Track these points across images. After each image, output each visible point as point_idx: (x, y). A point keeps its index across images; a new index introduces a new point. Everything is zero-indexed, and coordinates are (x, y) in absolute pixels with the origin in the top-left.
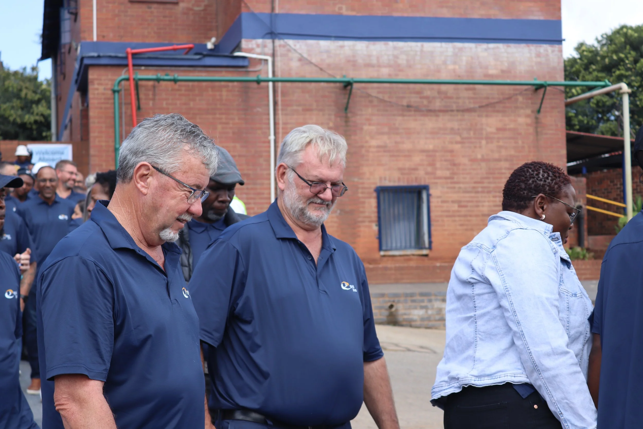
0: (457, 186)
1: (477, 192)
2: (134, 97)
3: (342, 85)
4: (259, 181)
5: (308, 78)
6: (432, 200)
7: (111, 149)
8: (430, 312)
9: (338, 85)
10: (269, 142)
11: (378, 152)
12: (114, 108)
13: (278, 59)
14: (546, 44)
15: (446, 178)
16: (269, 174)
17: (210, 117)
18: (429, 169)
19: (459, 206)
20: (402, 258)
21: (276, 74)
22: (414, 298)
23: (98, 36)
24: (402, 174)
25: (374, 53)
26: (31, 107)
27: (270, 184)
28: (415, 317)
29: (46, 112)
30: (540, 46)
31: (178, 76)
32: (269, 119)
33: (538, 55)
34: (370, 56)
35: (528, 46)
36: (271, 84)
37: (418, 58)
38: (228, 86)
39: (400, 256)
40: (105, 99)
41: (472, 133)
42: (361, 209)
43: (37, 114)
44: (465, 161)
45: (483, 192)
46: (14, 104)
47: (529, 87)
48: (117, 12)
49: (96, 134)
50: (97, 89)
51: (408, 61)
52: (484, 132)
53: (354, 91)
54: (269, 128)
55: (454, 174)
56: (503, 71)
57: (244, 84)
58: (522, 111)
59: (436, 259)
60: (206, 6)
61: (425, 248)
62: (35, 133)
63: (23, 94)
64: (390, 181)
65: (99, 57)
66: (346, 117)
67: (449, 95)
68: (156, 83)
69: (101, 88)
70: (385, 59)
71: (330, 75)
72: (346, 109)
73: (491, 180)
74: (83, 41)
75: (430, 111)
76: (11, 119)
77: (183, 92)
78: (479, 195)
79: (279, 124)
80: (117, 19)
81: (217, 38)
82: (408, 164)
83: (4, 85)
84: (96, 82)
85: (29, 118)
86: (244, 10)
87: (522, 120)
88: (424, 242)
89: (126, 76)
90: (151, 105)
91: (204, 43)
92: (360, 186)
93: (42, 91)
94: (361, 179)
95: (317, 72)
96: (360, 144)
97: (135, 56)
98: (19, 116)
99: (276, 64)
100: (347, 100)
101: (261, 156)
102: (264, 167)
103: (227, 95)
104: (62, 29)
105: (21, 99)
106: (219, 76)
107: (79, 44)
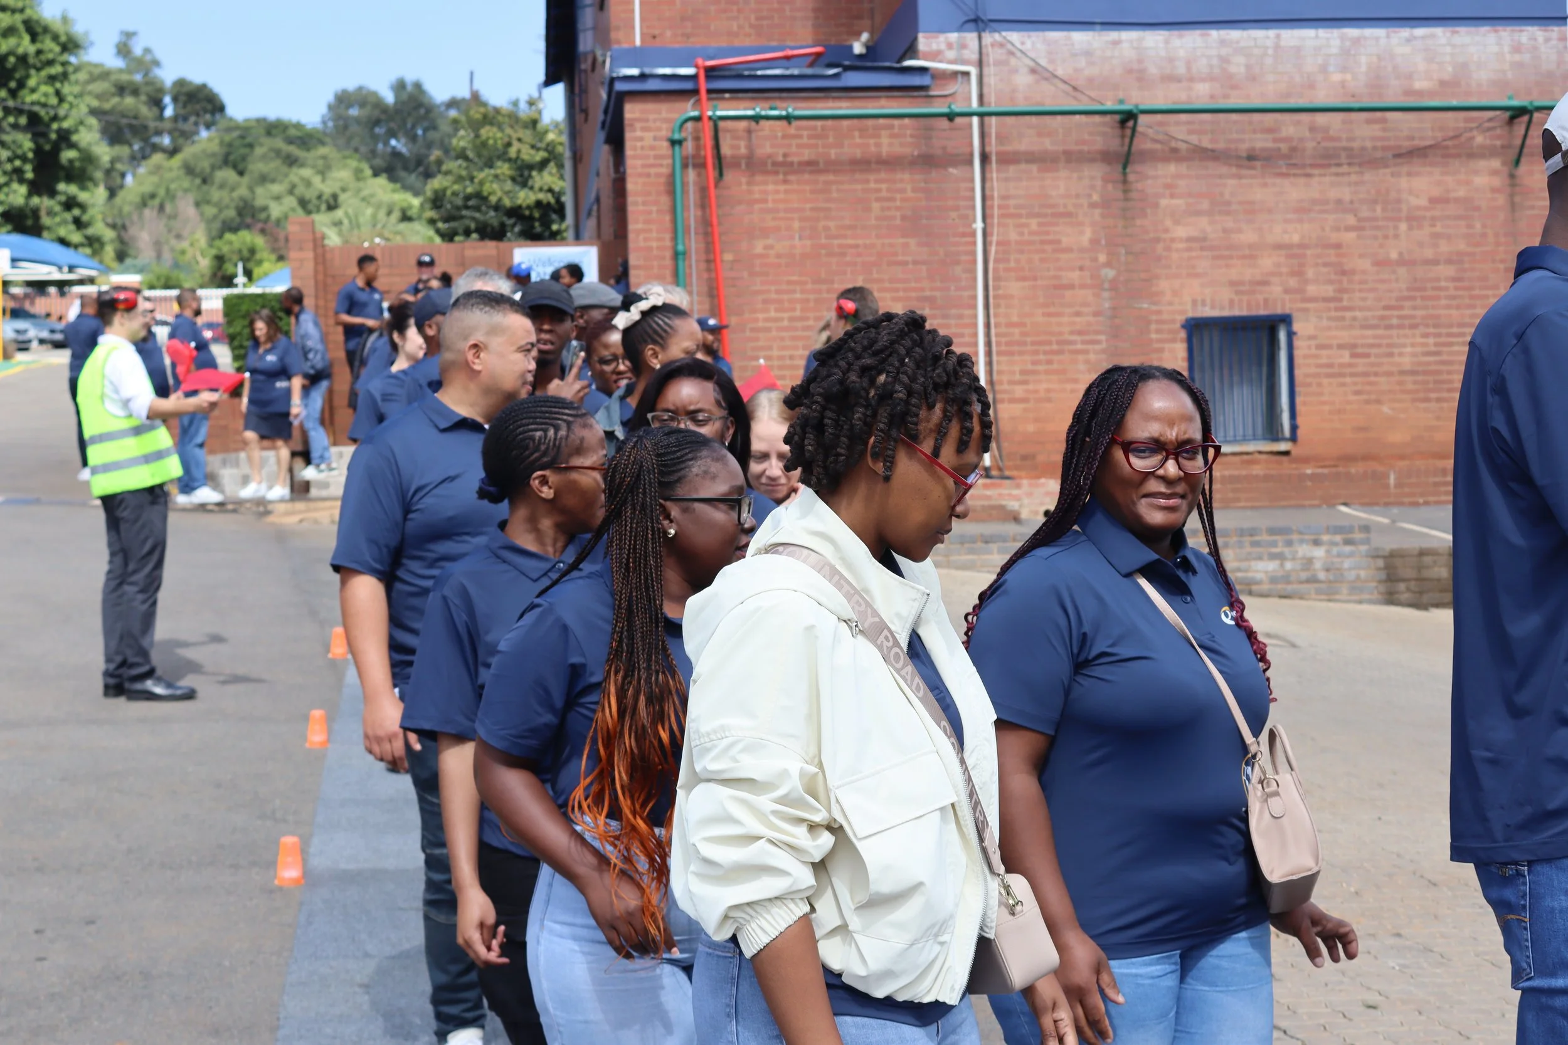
0: (1348, 314)
1: (1389, 327)
2: (709, 152)
3: (1118, 117)
4: (954, 311)
5: (1049, 104)
6: (1297, 343)
7: (668, 254)
8: (1289, 565)
9: (1108, 118)
10: (974, 234)
11: (1189, 249)
12: (672, 175)
13: (989, 71)
14: (1532, 25)
15: (1326, 300)
16: (975, 297)
17: (859, 187)
18: (1293, 282)
19: (1353, 355)
20: (1237, 459)
21: (986, 99)
22: (1257, 538)
23: (642, 35)
24: (1237, 293)
25: (1182, 53)
26: (530, 176)
27: (975, 316)
28: (1259, 576)
29: (558, 185)
30: (1521, 31)
31: (794, 109)
32: (973, 190)
33: (1517, 49)
34: (1171, 60)
35: (1496, 31)
36: (975, 120)
37: (1269, 61)
38: (892, 127)
39: (1234, 454)
40: (656, 157)
41: (1379, 208)
43: (541, 190)
44: (1365, 264)
45: (1400, 327)
46: (499, 171)
47: (1498, 113)
49: (640, 226)
50: (641, 139)
51: (1248, 67)
52: (1404, 207)
53: (1140, 129)
54: (973, 207)
55: (1342, 291)
56: (1443, 83)
57: (923, 121)
58: (1482, 164)
59: (1306, 460)
61: (1284, 439)
62: (537, 224)
63: (512, 152)
64: (1213, 307)
65: (643, 77)
66: (1125, 182)
67: (1331, 133)
68: (753, 124)
69: (649, 136)
70: (1202, 66)
71: (1092, 99)
72: (1125, 167)
73: (1419, 302)
74: (615, 47)
75: (1295, 165)
76: (493, 199)
77: (805, 140)
78: (1394, 332)
79: (992, 197)
81: (872, 33)
82: (1248, 273)
83: (477, 136)
84: (638, 125)
85: (527, 197)
87: (1481, 181)
88: (1282, 425)
89: (695, 113)
90: (743, 166)
91: (848, 43)
92: (1154, 317)
93: (548, 145)
94: (1155, 303)
95: (1067, 94)
96: (1152, 235)
97: (711, 73)
98: (507, 193)
99: (986, 80)
100: (1126, 148)
101: (958, 263)
102: (963, 284)
103: (891, 145)
104: (580, 26)
105: (510, 160)
106: (874, 108)
107: (609, 54)
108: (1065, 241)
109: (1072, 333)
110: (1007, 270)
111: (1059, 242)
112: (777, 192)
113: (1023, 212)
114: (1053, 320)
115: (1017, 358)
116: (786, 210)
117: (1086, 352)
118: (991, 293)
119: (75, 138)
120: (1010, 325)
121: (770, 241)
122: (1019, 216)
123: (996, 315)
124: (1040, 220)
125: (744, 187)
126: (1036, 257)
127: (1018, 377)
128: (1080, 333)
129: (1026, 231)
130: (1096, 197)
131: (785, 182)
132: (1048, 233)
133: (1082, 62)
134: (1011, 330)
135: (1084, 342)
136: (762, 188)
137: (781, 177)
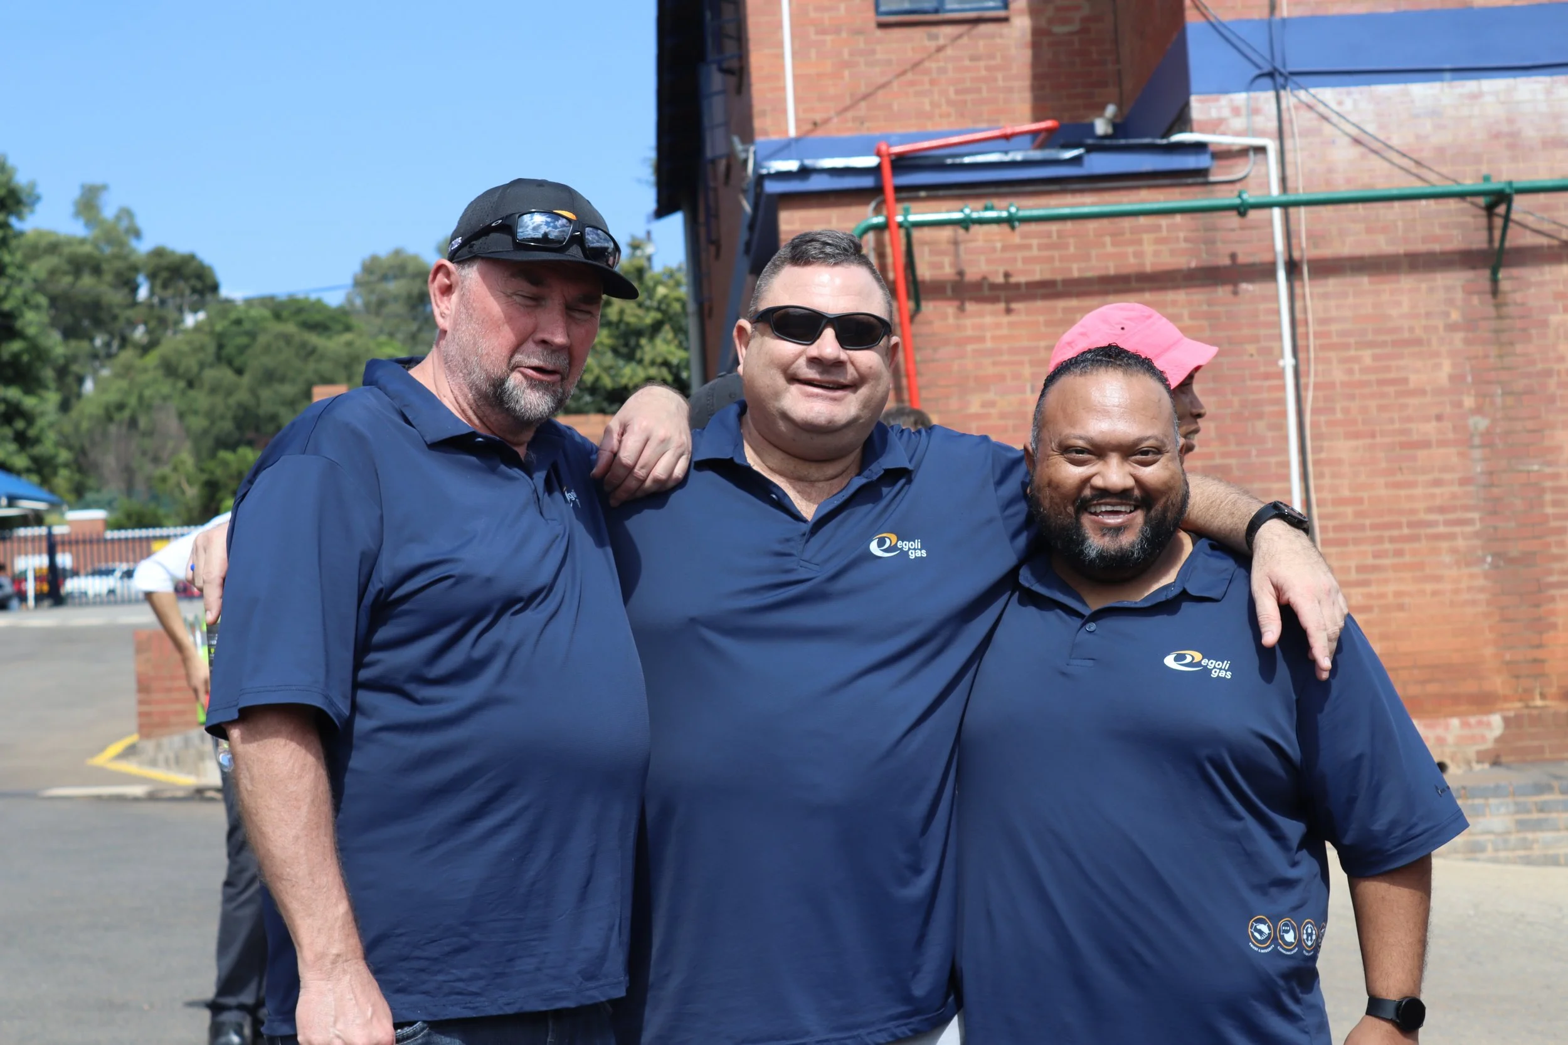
2: (901, 274)
3: (1482, 201)
4: (1257, 486)
5: (1383, 187)
9: (1467, 203)
10: (1281, 375)
13: (1294, 143)
16: (1286, 465)
21: (1290, 184)
23: (798, 121)
26: (638, 346)
29: (676, 356)
32: (1278, 312)
34: (1557, 117)
36: (1277, 212)
38: (1158, 228)
42: (1555, 550)
43: (653, 363)
48: (846, 55)
53: (1514, 216)
54: (1280, 337)
57: (1202, 217)
60: (1085, 20)
65: (804, 172)
66: (1495, 291)
68: (961, 231)
71: (1445, 177)
72: (1495, 271)
74: (759, 139)
76: (589, 378)
77: (1035, 252)
79: (1306, 322)
80: (846, 73)
81: (1120, 106)
86: (1192, 18)
89: (879, 220)
90: (949, 292)
91: (1087, 121)
92: (1548, 484)
93: (660, 302)
94: (1549, 464)
95: (1407, 171)
96: (1540, 366)
97: (902, 163)
98: (607, 369)
99: (1289, 157)
100: (1496, 244)
101: (1260, 416)
102: (1269, 445)
103: (1156, 253)
104: (706, 121)
105: (609, 324)
106: (1130, 203)
107: (752, 149)
108: (1414, 380)
109: (1430, 510)
110: (1331, 423)
111: (1405, 381)
112: (998, 326)
113: (1352, 340)
114: (1403, 492)
115: (1351, 548)
116: (1013, 351)
117: (1451, 537)
118: (1310, 457)
119: (19, 324)
120: (1340, 502)
121: (991, 396)
122: (1346, 346)
123: (1318, 489)
124: (1378, 351)
125: (951, 321)
126: (1373, 404)
127: (1353, 576)
128: (1442, 510)
129: (1356, 367)
130: (1455, 316)
131: (1008, 311)
132: (1388, 369)
133: (1427, 126)
134: (1341, 509)
135: (1447, 523)
136: (977, 320)
137: (1002, 306)
